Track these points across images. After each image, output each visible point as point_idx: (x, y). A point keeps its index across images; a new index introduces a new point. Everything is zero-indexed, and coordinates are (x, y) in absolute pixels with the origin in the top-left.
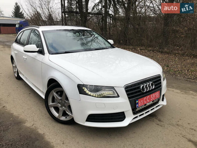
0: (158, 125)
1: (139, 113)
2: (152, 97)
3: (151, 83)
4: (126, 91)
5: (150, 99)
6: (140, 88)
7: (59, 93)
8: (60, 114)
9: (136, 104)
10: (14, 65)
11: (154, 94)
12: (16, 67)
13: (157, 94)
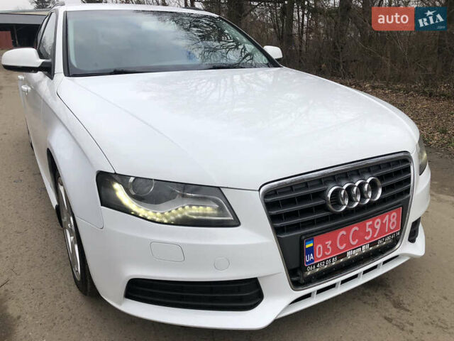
2: (368, 229)
3: (368, 180)
5: (360, 235)
6: (325, 198)
11: (378, 220)
13: (390, 220)
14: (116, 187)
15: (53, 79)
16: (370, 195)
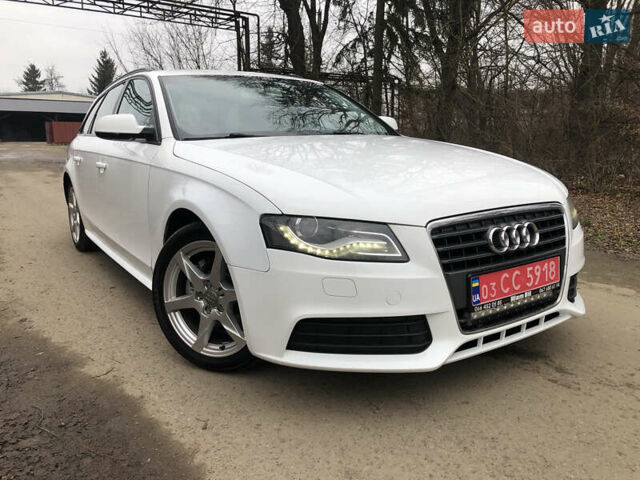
0: (555, 382)
1: (481, 327)
2: (530, 276)
3: (526, 225)
4: (437, 243)
6: (487, 239)
7: (202, 264)
8: (203, 336)
9: (470, 292)
10: (71, 206)
11: (538, 267)
12: (77, 209)
13: (549, 269)
14: (282, 228)
15: (160, 144)
16: (528, 238)
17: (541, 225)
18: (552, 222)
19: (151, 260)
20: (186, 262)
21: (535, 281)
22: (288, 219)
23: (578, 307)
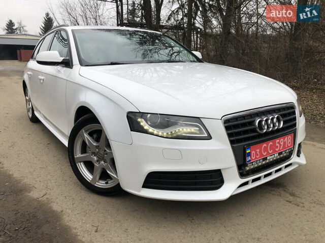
0: (290, 202)
1: (251, 174)
2: (277, 145)
3: (276, 116)
4: (227, 128)
5: (273, 148)
6: (255, 125)
7: (95, 136)
8: (96, 176)
9: (245, 155)
10: (27, 98)
11: (282, 140)
12: (30, 100)
13: (288, 141)
14: (139, 120)
15: (72, 68)
16: (277, 124)
17: (284, 116)
18: (290, 114)
19: (68, 132)
20: (86, 136)
21: (280, 148)
22: (143, 115)
23: (302, 160)
